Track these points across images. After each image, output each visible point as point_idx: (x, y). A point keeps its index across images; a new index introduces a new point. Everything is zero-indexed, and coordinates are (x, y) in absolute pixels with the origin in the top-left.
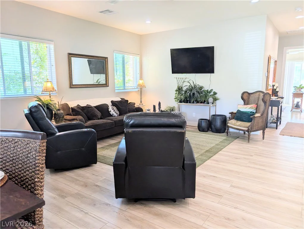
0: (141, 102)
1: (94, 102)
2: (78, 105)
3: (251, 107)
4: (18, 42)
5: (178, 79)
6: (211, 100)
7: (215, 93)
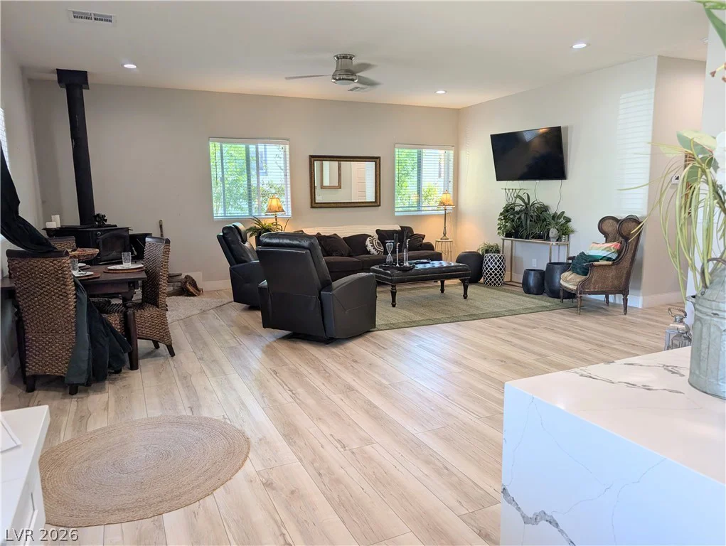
0: (445, 235)
1: (345, 231)
2: (319, 234)
3: (607, 247)
4: (244, 146)
5: (507, 191)
6: (553, 232)
7: (568, 220)
